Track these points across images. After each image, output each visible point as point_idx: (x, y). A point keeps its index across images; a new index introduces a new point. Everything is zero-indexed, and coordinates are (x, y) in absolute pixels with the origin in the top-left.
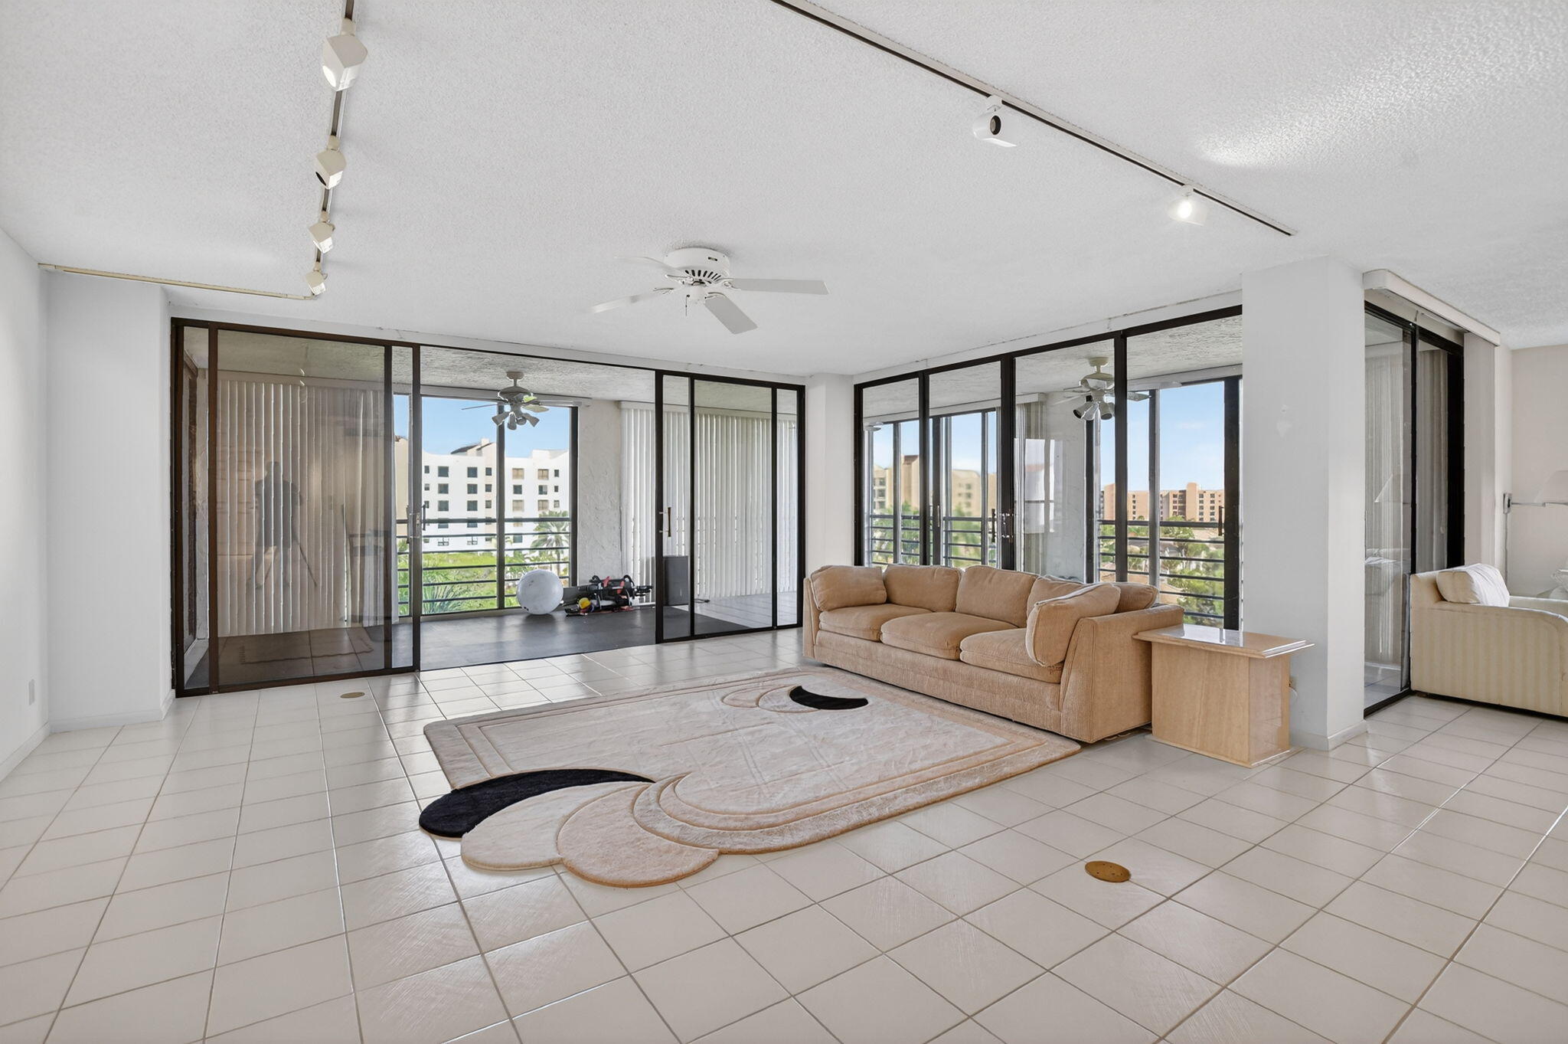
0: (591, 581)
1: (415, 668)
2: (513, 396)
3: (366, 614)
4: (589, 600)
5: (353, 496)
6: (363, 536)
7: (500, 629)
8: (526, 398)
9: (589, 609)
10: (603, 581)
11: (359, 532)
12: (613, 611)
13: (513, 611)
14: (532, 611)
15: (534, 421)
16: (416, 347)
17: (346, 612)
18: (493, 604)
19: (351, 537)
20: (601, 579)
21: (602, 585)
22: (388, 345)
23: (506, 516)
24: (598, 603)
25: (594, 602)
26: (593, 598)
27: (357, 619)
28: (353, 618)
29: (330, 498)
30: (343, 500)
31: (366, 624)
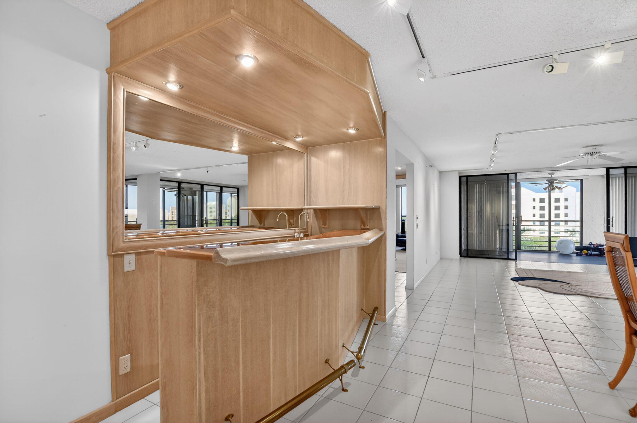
0: (589, 244)
1: (515, 259)
2: (551, 182)
3: (503, 248)
4: (587, 251)
5: (500, 213)
6: (502, 226)
7: (550, 256)
8: (555, 182)
9: (587, 254)
10: (594, 245)
11: (501, 225)
12: (598, 256)
13: (554, 252)
14: (561, 252)
15: (559, 188)
16: (516, 174)
17: (497, 247)
18: (547, 249)
19: (499, 226)
20: (593, 244)
21: (594, 246)
22: (508, 174)
23: (552, 220)
24: (591, 253)
25: (590, 252)
26: (589, 250)
27: (501, 249)
28: (500, 248)
29: (493, 214)
30: (497, 214)
31: (503, 250)
